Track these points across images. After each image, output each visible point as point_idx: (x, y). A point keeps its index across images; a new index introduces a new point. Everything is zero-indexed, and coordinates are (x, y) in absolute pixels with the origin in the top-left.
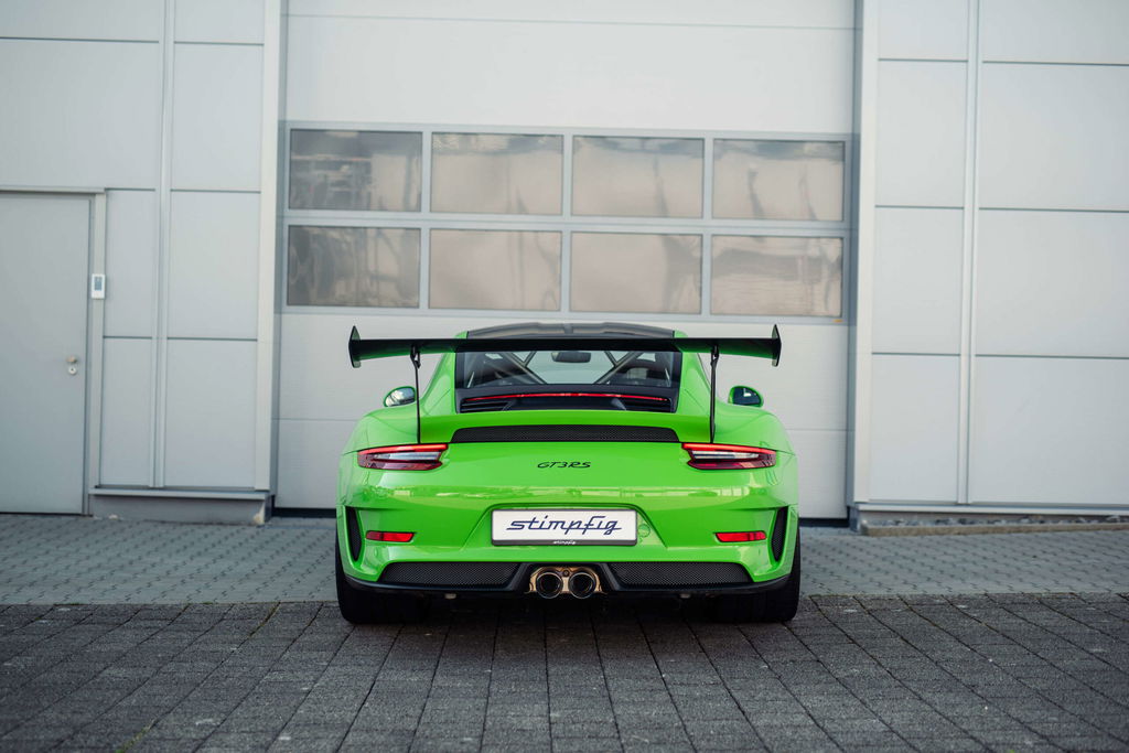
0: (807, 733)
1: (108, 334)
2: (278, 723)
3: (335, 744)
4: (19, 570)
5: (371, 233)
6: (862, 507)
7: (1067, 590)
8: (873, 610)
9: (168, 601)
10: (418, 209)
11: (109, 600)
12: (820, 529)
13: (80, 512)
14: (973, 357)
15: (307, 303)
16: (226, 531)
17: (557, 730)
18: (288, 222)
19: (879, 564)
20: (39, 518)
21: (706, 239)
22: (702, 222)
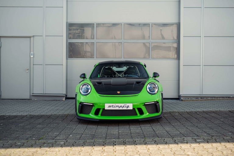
0: (165, 134)
1: (34, 64)
2: (70, 133)
3: (80, 136)
4: (19, 109)
5: (85, 44)
6: (181, 96)
7: (219, 110)
8: (181, 114)
9: (48, 114)
10: (94, 39)
11: (37, 114)
12: (173, 100)
13: (29, 99)
14: (203, 66)
15: (72, 58)
16: (58, 102)
17: (120, 134)
18: (68, 42)
19: (184, 106)
20: (21, 100)
21: (150, 44)
22: (149, 40)
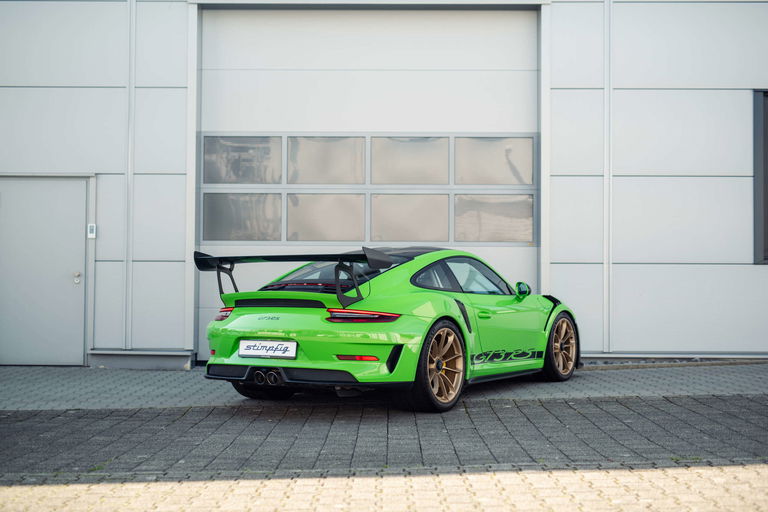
1: (97, 259)
2: (179, 457)
3: (207, 463)
4: (47, 394)
7: (637, 395)
8: (520, 405)
9: (130, 407)
10: (279, 183)
11: (98, 407)
13: (82, 364)
14: (611, 265)
15: (215, 239)
16: (168, 373)
17: (321, 457)
18: (203, 191)
20: (58, 368)
21: (452, 197)
22: (448, 187)
